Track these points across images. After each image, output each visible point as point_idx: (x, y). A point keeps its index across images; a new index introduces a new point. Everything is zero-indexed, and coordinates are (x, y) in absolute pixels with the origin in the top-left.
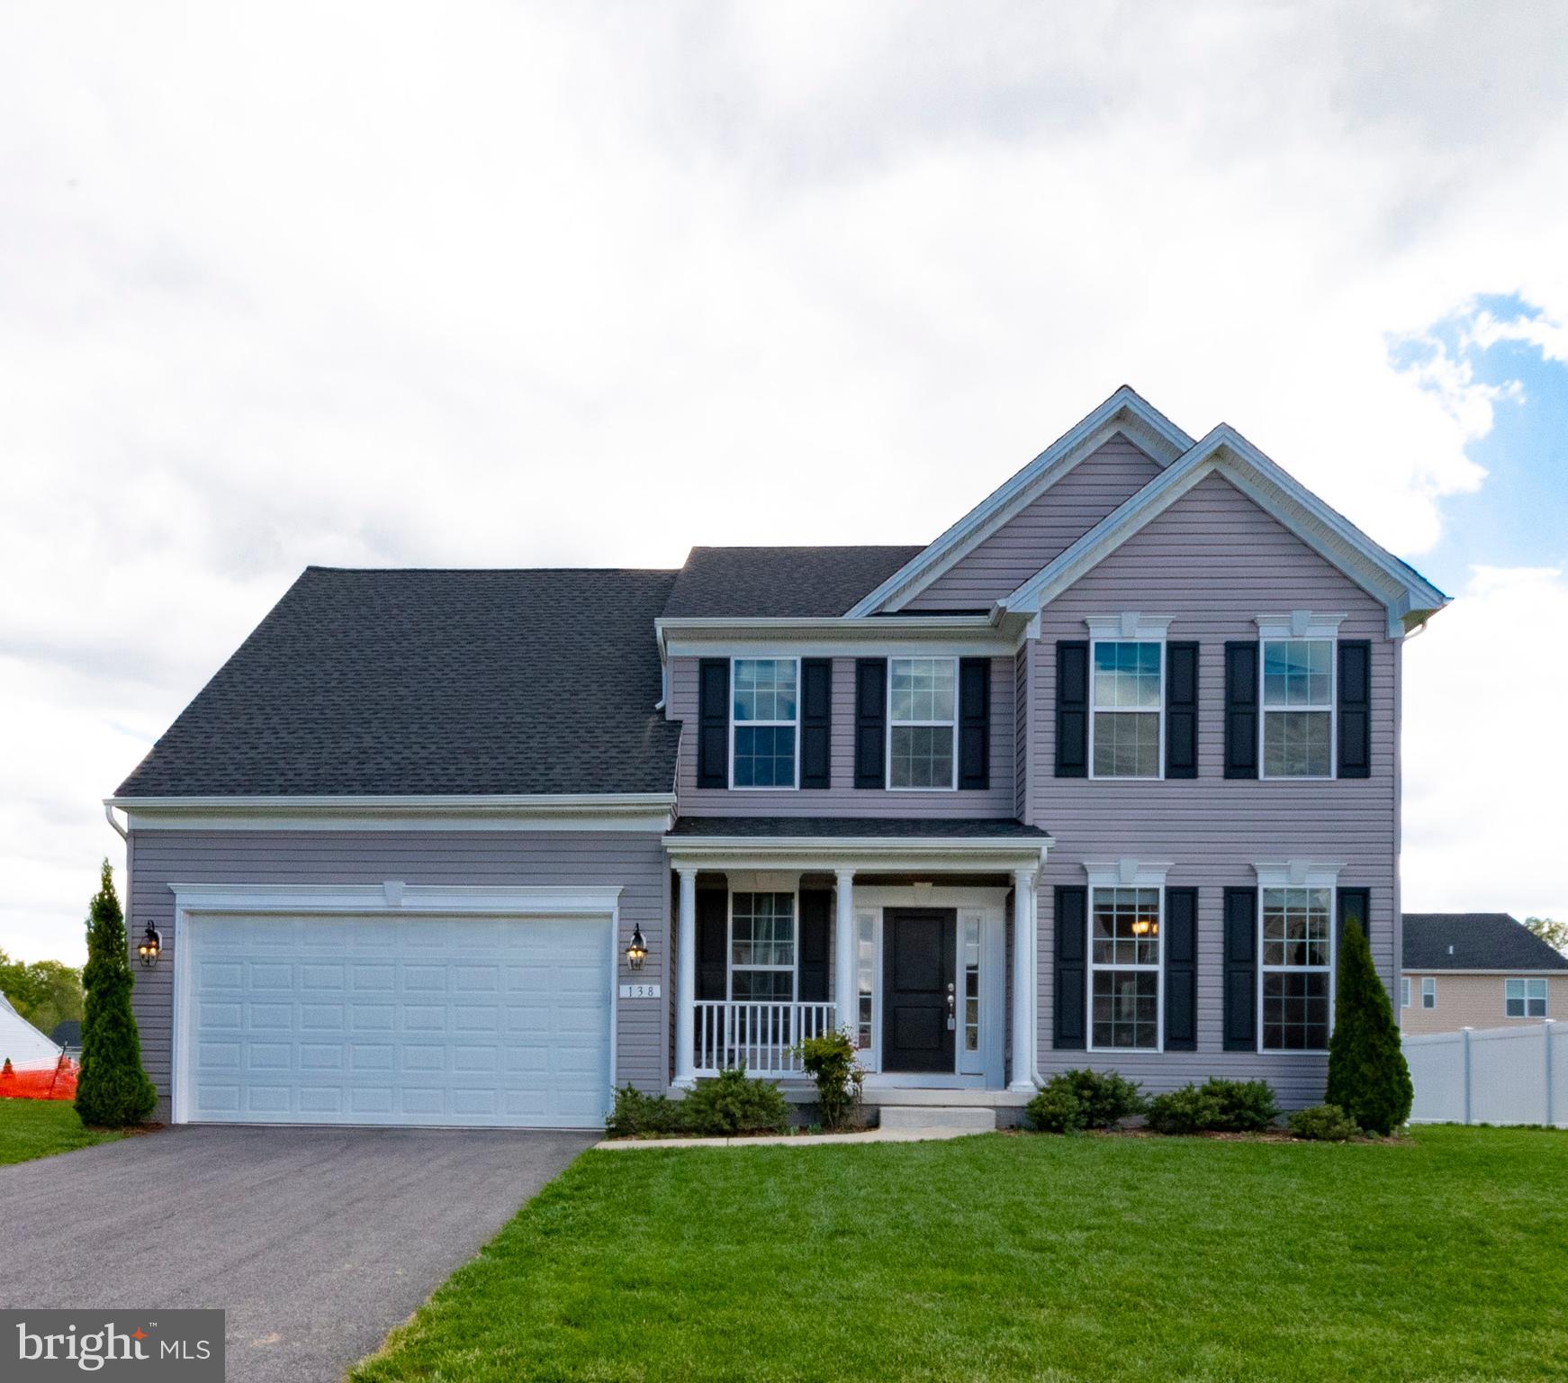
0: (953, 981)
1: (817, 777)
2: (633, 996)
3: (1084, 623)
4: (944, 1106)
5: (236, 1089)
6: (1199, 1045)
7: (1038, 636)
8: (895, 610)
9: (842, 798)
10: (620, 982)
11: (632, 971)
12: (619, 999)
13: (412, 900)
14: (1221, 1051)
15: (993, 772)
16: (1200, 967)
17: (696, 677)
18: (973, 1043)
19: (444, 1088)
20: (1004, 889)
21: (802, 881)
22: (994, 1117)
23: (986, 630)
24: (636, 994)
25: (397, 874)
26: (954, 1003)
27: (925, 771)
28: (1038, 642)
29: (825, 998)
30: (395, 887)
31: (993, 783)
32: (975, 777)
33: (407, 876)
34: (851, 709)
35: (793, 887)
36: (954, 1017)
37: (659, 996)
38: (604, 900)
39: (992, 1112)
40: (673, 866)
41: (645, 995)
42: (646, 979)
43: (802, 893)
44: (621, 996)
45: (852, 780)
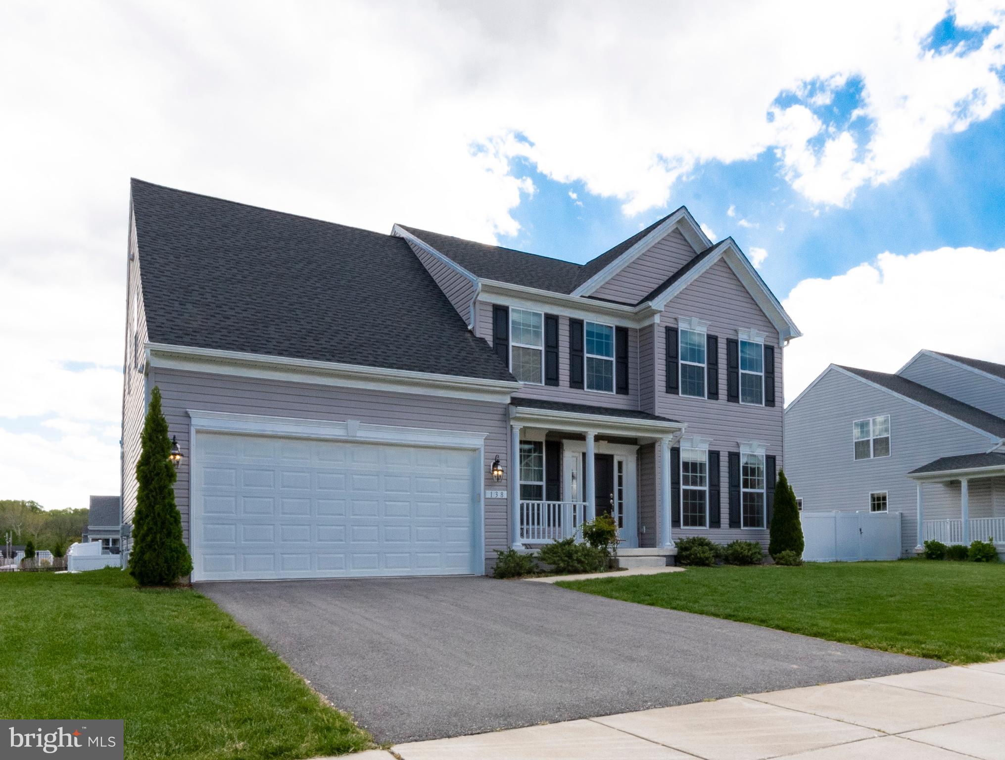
0: (612, 492)
1: (552, 379)
2: (493, 497)
3: (676, 319)
4: (637, 556)
5: (233, 557)
6: (722, 525)
7: (659, 322)
8: (587, 296)
9: (564, 392)
10: (485, 489)
11: (492, 482)
12: (486, 498)
13: (363, 433)
14: (728, 528)
15: (630, 387)
16: (721, 489)
17: (491, 314)
18: (621, 525)
19: (377, 553)
20: (636, 446)
21: (547, 435)
22: (665, 561)
23: (631, 314)
24: (494, 496)
25: (355, 416)
26: (613, 503)
27: (601, 384)
28: (659, 325)
29: (558, 499)
30: (353, 423)
31: (630, 392)
32: (623, 389)
33: (361, 417)
34: (568, 345)
35: (542, 439)
36: (613, 511)
37: (506, 497)
38: (476, 440)
39: (665, 558)
40: (511, 423)
41: (499, 496)
42: (498, 487)
43: (547, 442)
44: (487, 497)
45: (568, 383)
